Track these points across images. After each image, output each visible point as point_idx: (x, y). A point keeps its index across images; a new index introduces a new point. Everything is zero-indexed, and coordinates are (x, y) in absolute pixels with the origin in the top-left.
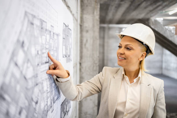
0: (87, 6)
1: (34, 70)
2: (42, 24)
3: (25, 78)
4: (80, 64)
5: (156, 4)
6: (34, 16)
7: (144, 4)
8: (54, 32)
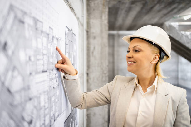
0: (94, 10)
1: (23, 79)
2: (36, 24)
3: (9, 91)
4: (88, 74)
5: (170, 7)
6: (25, 13)
7: (157, 7)
8: (54, 35)
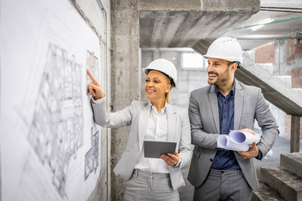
0: (120, 22)
1: (57, 104)
2: (63, 54)
8: (76, 62)
